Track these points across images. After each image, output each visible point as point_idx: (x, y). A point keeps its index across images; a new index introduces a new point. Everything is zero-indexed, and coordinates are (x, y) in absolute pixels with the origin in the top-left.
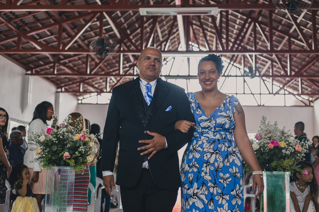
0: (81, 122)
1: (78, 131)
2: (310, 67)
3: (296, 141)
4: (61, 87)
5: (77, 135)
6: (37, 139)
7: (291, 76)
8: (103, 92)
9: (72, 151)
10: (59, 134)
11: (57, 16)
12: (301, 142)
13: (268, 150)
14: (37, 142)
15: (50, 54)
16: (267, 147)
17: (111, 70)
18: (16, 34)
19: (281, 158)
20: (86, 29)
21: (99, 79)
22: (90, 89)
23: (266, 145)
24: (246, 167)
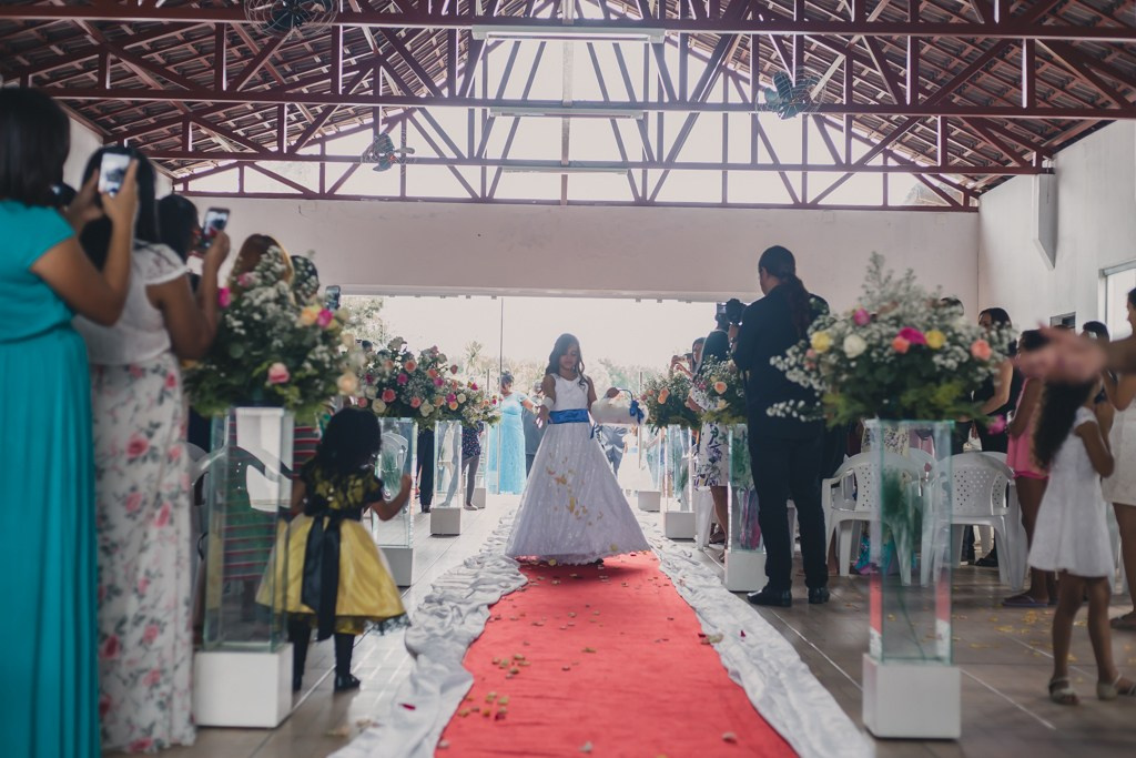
4: (120, 138)
5: (308, 312)
7: (916, 106)
8: (266, 155)
9: (294, 359)
13: (891, 355)
15: (86, 21)
19: (929, 379)
21: (250, 108)
22: (219, 145)
23: (886, 342)
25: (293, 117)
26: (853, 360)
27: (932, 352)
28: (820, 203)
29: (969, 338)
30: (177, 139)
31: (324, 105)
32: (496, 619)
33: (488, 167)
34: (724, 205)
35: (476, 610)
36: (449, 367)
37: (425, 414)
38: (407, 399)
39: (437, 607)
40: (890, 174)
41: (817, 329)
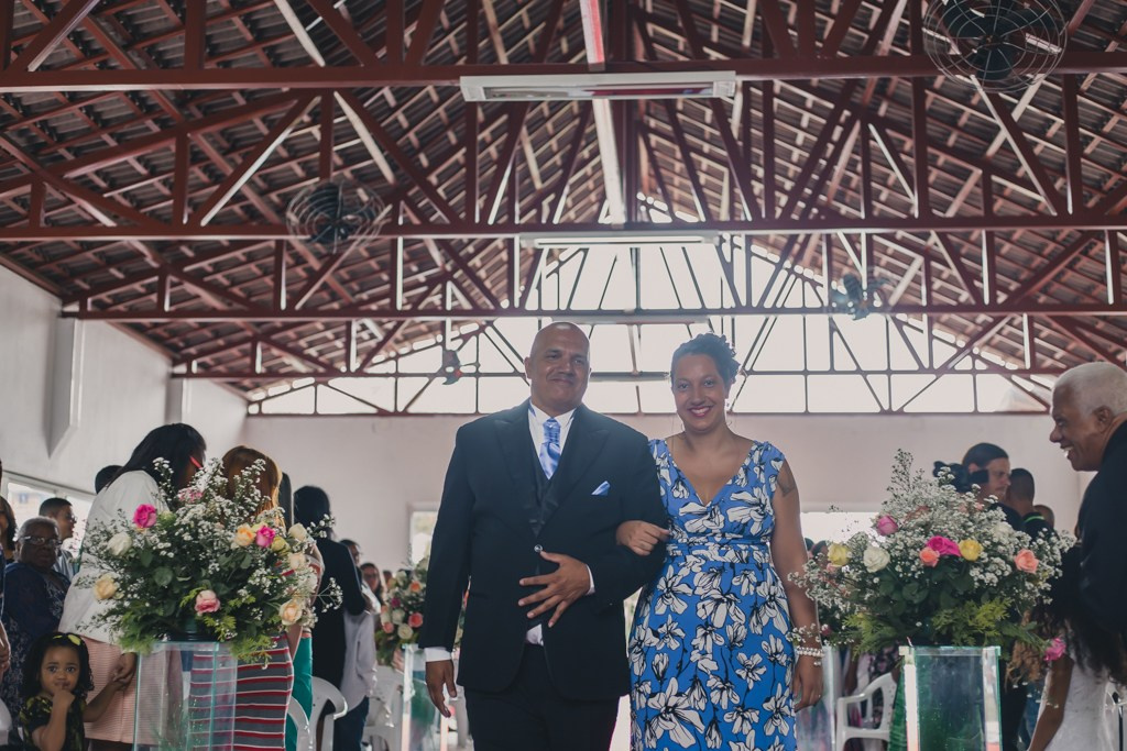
0: (258, 480)
1: (246, 514)
2: (1062, 273)
3: (1019, 538)
4: (188, 360)
5: (244, 530)
6: (102, 544)
7: (993, 306)
8: (337, 373)
9: (228, 585)
10: (180, 526)
11: (171, 110)
12: (1034, 540)
13: (919, 569)
14: (100, 557)
15: (143, 242)
16: (916, 558)
17: (365, 296)
18: (26, 172)
19: (967, 596)
20: (275, 152)
21: (320, 327)
22: (290, 365)
23: (912, 553)
24: (846, 630)
25: (365, 335)
27: (969, 564)
28: (905, 410)
29: (1011, 547)
30: (247, 360)
34: (807, 413)
40: (978, 376)
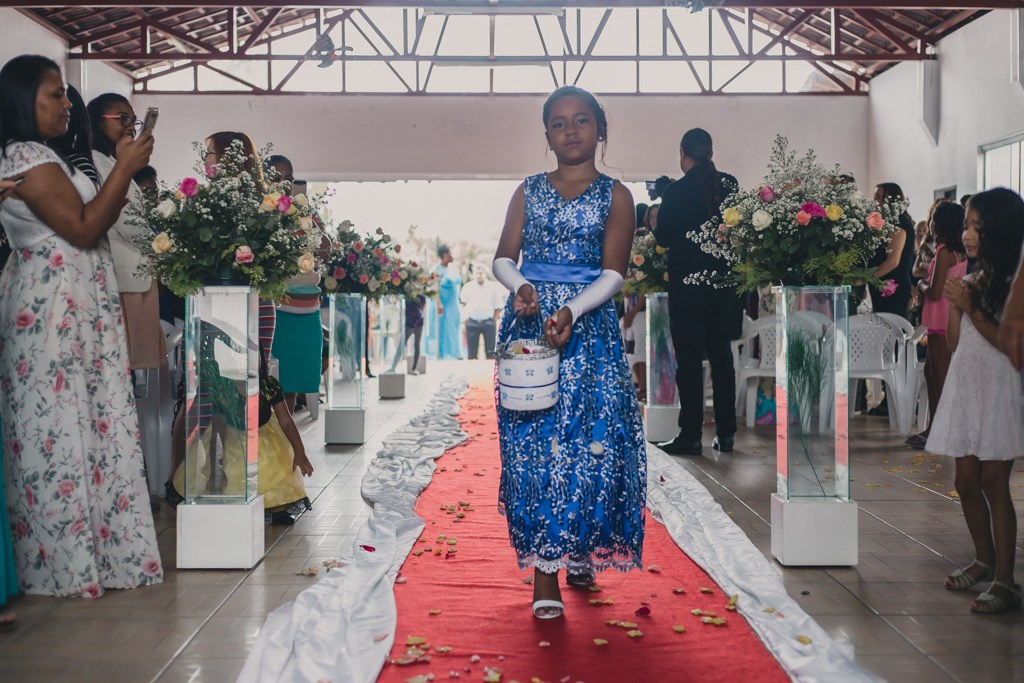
4: (83, 42)
9: (258, 241)
10: (217, 193)
13: (794, 228)
19: (828, 248)
21: (202, 11)
22: (173, 46)
23: (790, 215)
24: (731, 275)
25: (241, 19)
26: (760, 232)
27: (831, 224)
28: (724, 90)
29: (864, 210)
30: (136, 42)
31: (269, 8)
32: (442, 471)
33: (422, 63)
34: (638, 94)
35: (424, 463)
36: (393, 247)
37: (372, 290)
38: (356, 276)
39: (388, 462)
40: (787, 62)
41: (727, 206)
